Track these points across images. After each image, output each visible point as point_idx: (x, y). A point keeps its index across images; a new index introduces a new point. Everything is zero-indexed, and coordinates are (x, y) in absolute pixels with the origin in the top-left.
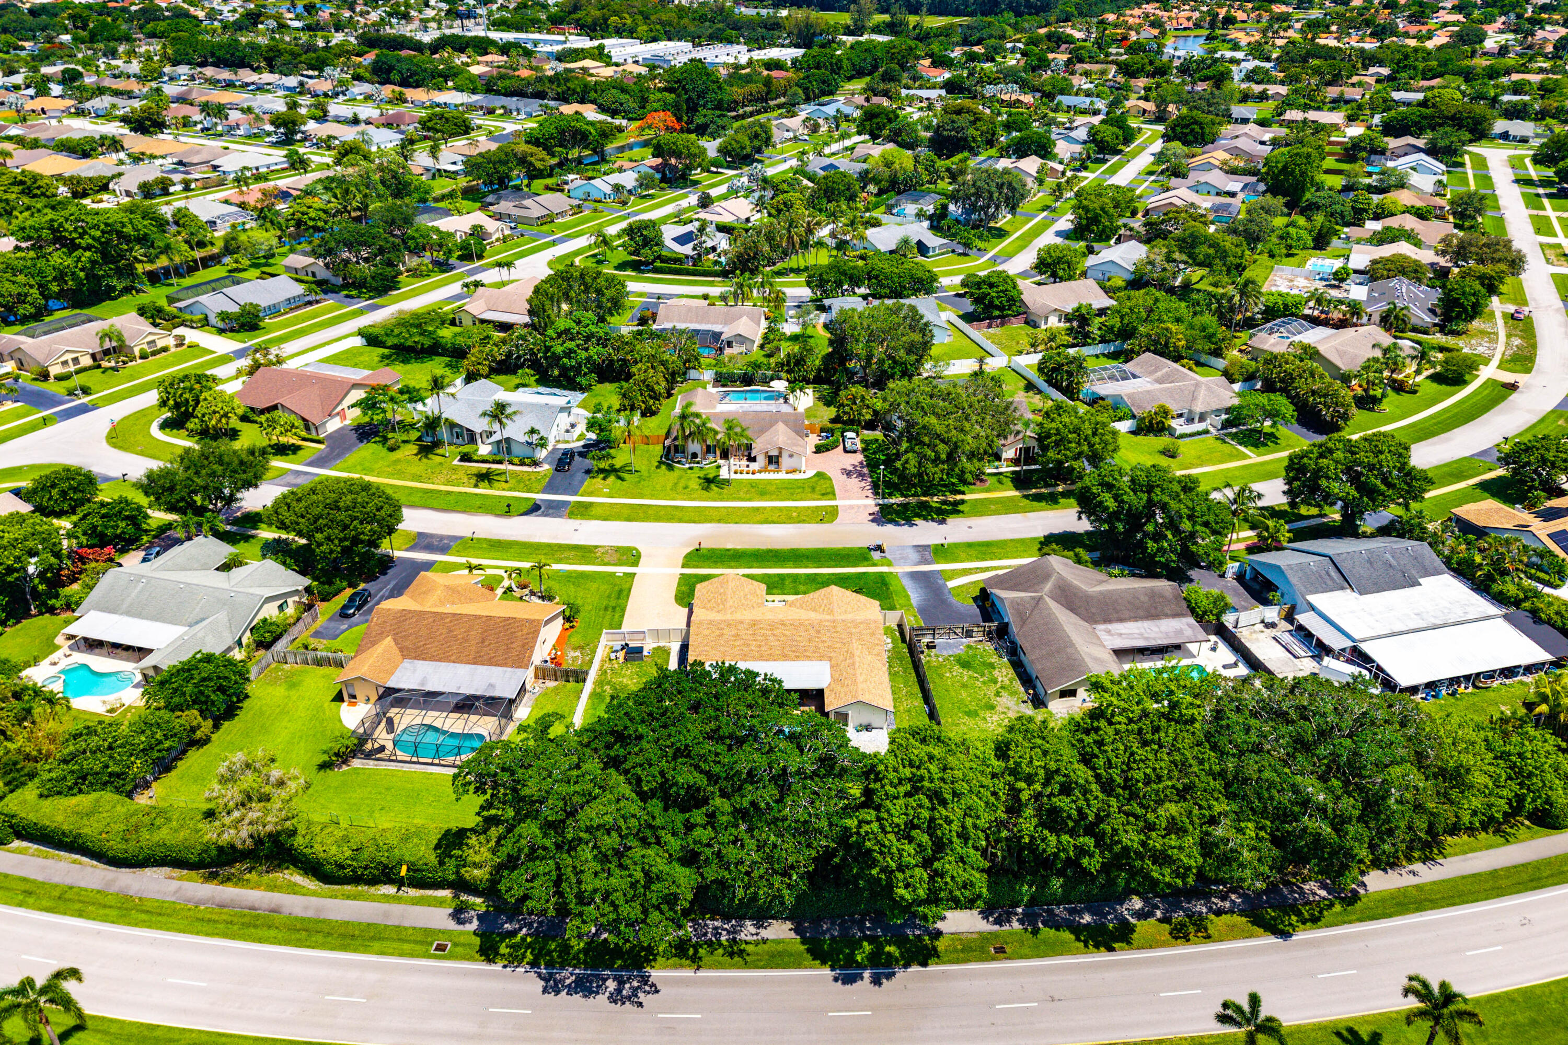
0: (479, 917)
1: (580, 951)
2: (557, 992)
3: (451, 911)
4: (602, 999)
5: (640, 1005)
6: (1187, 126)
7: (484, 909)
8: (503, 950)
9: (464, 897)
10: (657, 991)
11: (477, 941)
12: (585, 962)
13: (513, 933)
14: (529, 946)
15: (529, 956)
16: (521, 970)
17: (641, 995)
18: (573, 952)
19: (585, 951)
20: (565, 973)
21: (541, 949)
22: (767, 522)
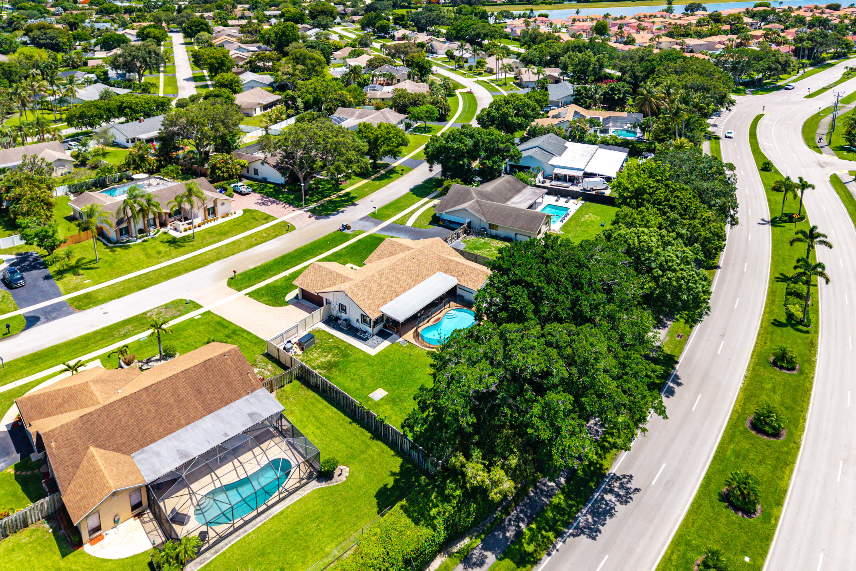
0: (485, 548)
1: (566, 501)
2: (598, 531)
3: (461, 566)
4: (619, 507)
5: (637, 490)
6: (198, 26)
7: (479, 541)
8: (530, 548)
9: (455, 549)
10: (631, 477)
11: (507, 562)
12: (579, 503)
13: (519, 534)
14: (539, 529)
15: (551, 535)
16: (559, 545)
17: (629, 486)
18: (563, 505)
19: (568, 497)
20: (581, 519)
21: (547, 523)
22: (252, 246)
